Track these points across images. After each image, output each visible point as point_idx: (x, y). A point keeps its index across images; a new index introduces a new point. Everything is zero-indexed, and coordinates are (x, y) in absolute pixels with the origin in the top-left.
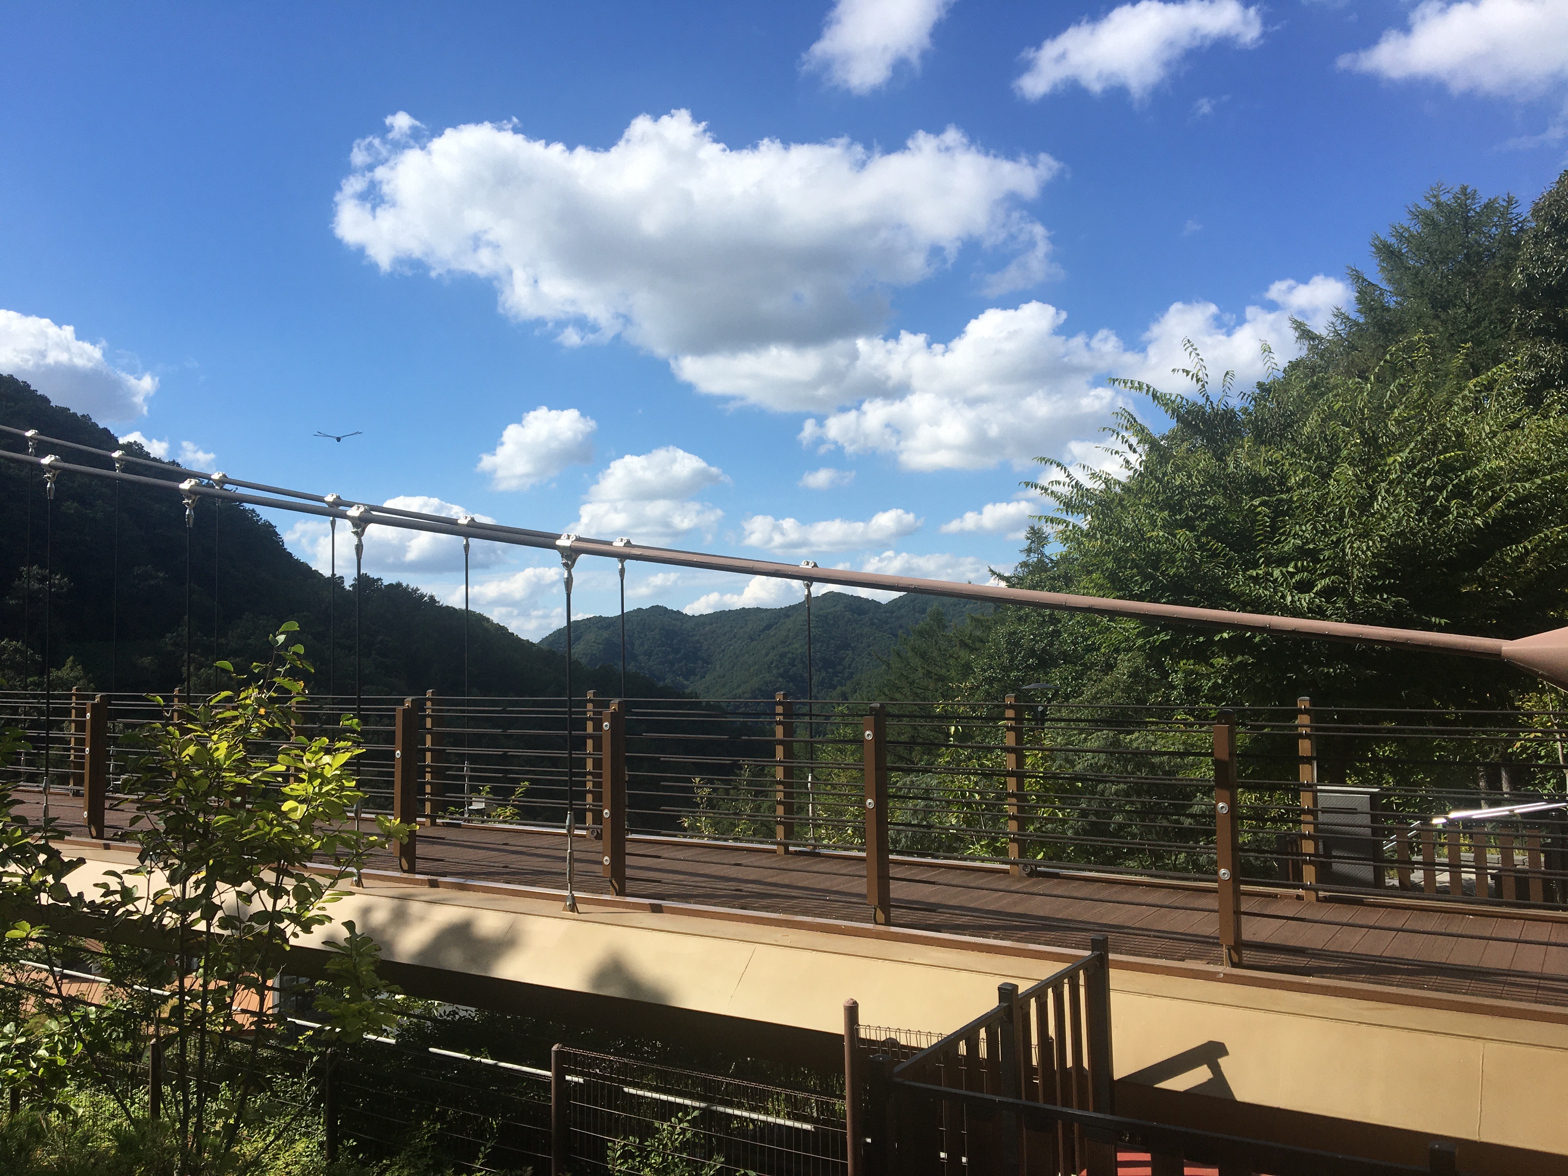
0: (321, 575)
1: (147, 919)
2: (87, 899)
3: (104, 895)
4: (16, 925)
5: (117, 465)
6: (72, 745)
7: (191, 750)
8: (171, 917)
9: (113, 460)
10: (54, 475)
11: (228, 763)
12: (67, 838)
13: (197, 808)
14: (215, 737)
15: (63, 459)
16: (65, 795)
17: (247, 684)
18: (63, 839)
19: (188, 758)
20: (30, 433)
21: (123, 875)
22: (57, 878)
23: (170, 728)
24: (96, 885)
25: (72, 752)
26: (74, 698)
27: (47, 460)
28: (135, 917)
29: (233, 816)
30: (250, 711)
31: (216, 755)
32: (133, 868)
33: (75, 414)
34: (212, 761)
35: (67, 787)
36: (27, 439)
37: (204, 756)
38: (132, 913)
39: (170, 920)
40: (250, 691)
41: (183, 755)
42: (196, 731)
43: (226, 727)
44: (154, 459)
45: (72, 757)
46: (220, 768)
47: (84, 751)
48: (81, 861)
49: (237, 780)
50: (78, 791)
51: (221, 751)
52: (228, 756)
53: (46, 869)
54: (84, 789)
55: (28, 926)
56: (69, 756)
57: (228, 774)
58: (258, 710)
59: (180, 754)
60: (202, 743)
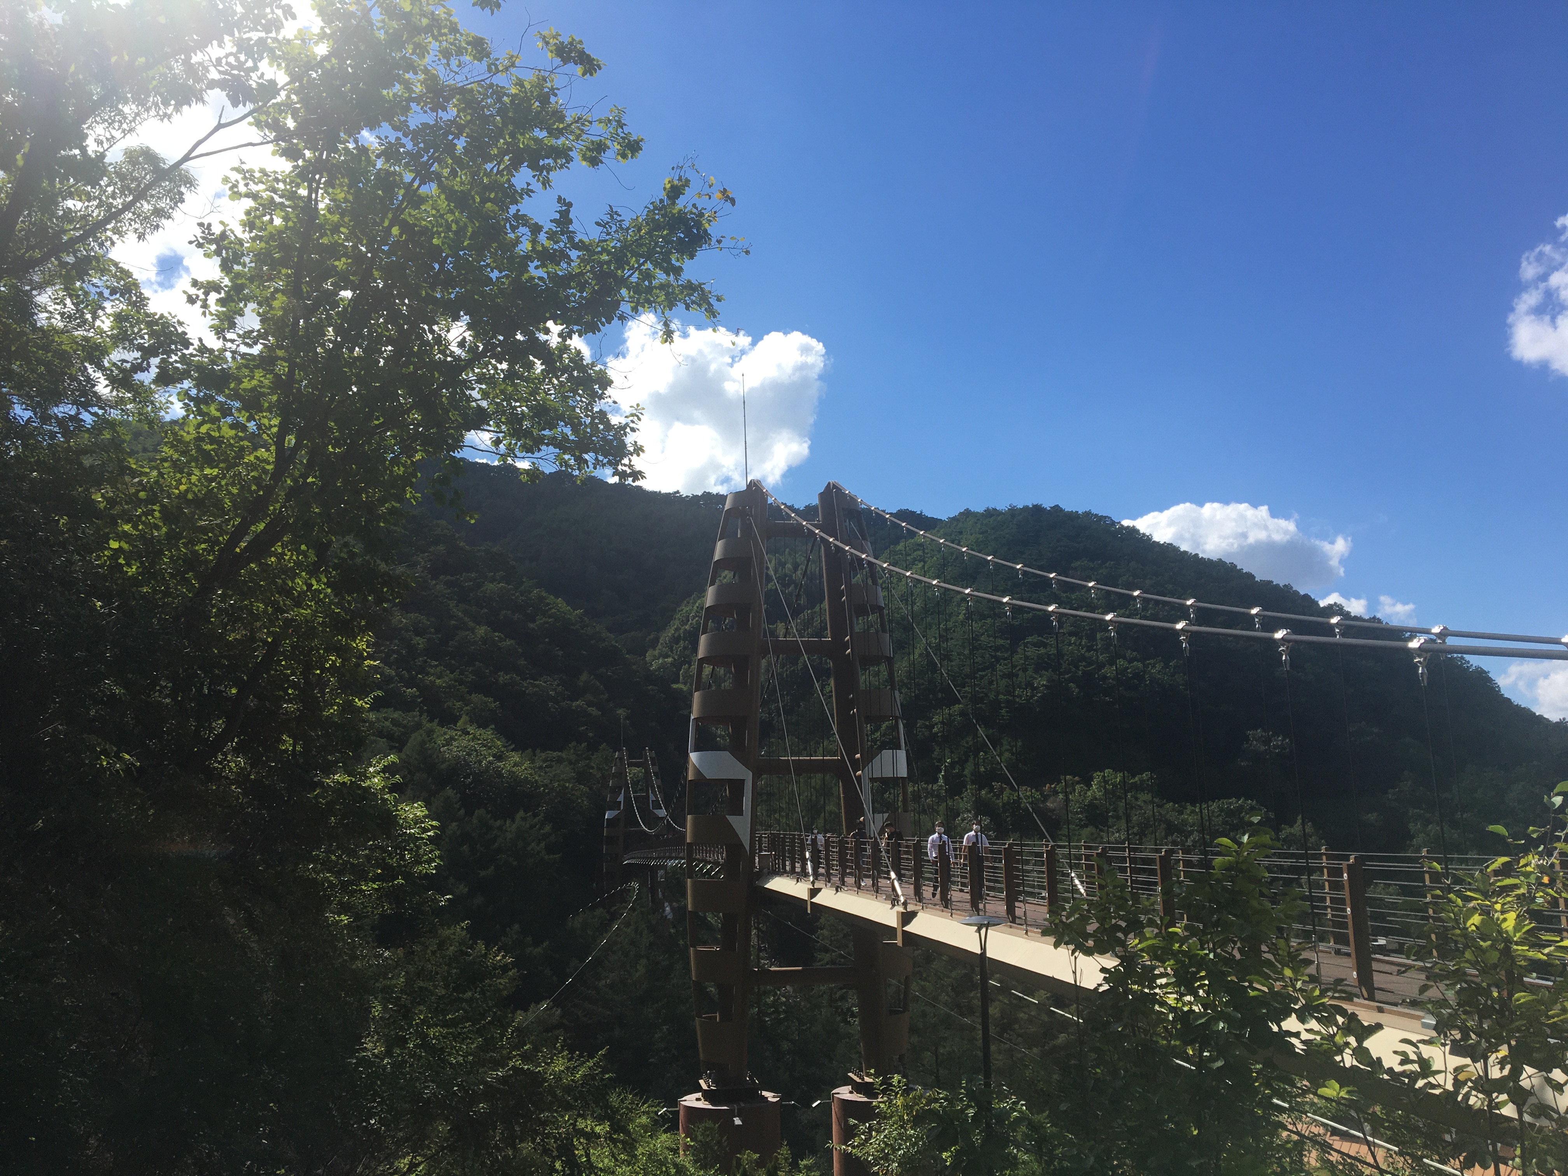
0: (1547, 720)
1: (1449, 1096)
2: (1386, 1065)
3: (1402, 1063)
4: (1326, 1083)
5: (1337, 630)
6: (1328, 903)
7: (1476, 919)
8: (1476, 1096)
9: (1332, 627)
10: (1287, 648)
11: (1518, 935)
12: (1355, 1000)
13: (1490, 982)
14: (1498, 907)
15: (1294, 632)
16: (1326, 952)
17: (1525, 850)
18: (1352, 1000)
19: (1473, 928)
20: (1254, 611)
21: (1419, 1045)
22: (1360, 1041)
23: (1451, 896)
24: (1395, 1052)
25: (1329, 910)
26: (1324, 857)
27: (1279, 635)
28: (1437, 1092)
29: (1534, 994)
30: (1532, 880)
31: (1504, 926)
32: (1426, 1038)
33: (1278, 585)
34: (1500, 932)
35: (1328, 945)
36: (1253, 617)
37: (1491, 927)
38: (1434, 1087)
39: (1476, 1100)
40: (1530, 857)
41: (1468, 924)
42: (1476, 899)
43: (1508, 896)
44: (1356, 618)
45: (1329, 916)
46: (1508, 941)
47: (1345, 910)
48: (1379, 1027)
49: (1531, 954)
50: (1339, 950)
51: (1510, 922)
52: (1517, 929)
53: (1347, 1030)
54: (1351, 949)
55: (1337, 1086)
56: (1326, 915)
57: (1520, 948)
58: (1542, 878)
59: (1465, 923)
60: (1486, 912)
